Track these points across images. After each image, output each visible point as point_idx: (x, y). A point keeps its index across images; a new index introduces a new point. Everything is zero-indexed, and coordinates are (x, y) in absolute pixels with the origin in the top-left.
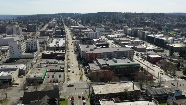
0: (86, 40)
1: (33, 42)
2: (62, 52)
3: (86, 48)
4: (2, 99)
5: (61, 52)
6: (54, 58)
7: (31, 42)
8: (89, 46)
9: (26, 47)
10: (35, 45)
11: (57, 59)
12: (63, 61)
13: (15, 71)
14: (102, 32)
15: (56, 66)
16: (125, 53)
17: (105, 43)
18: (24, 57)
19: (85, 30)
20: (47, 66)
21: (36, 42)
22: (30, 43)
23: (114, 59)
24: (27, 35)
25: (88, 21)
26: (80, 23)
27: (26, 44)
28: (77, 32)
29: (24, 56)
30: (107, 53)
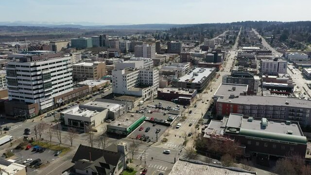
0: (240, 76)
1: (148, 73)
2: (190, 92)
3: (229, 91)
4: (66, 147)
5: (187, 93)
6: (173, 101)
7: (145, 72)
8: (234, 89)
9: (137, 79)
10: (151, 77)
11: (177, 102)
12: (184, 107)
13: (100, 111)
14: (300, 60)
15: (165, 114)
16: (299, 111)
17: (286, 85)
18: (129, 94)
19: (266, 55)
20: (151, 113)
21: (152, 73)
22: (144, 74)
23: (264, 120)
24: (161, 59)
25: (283, 38)
26: (267, 40)
27: (138, 74)
28: (246, 58)
29: (129, 91)
30: (259, 106)
